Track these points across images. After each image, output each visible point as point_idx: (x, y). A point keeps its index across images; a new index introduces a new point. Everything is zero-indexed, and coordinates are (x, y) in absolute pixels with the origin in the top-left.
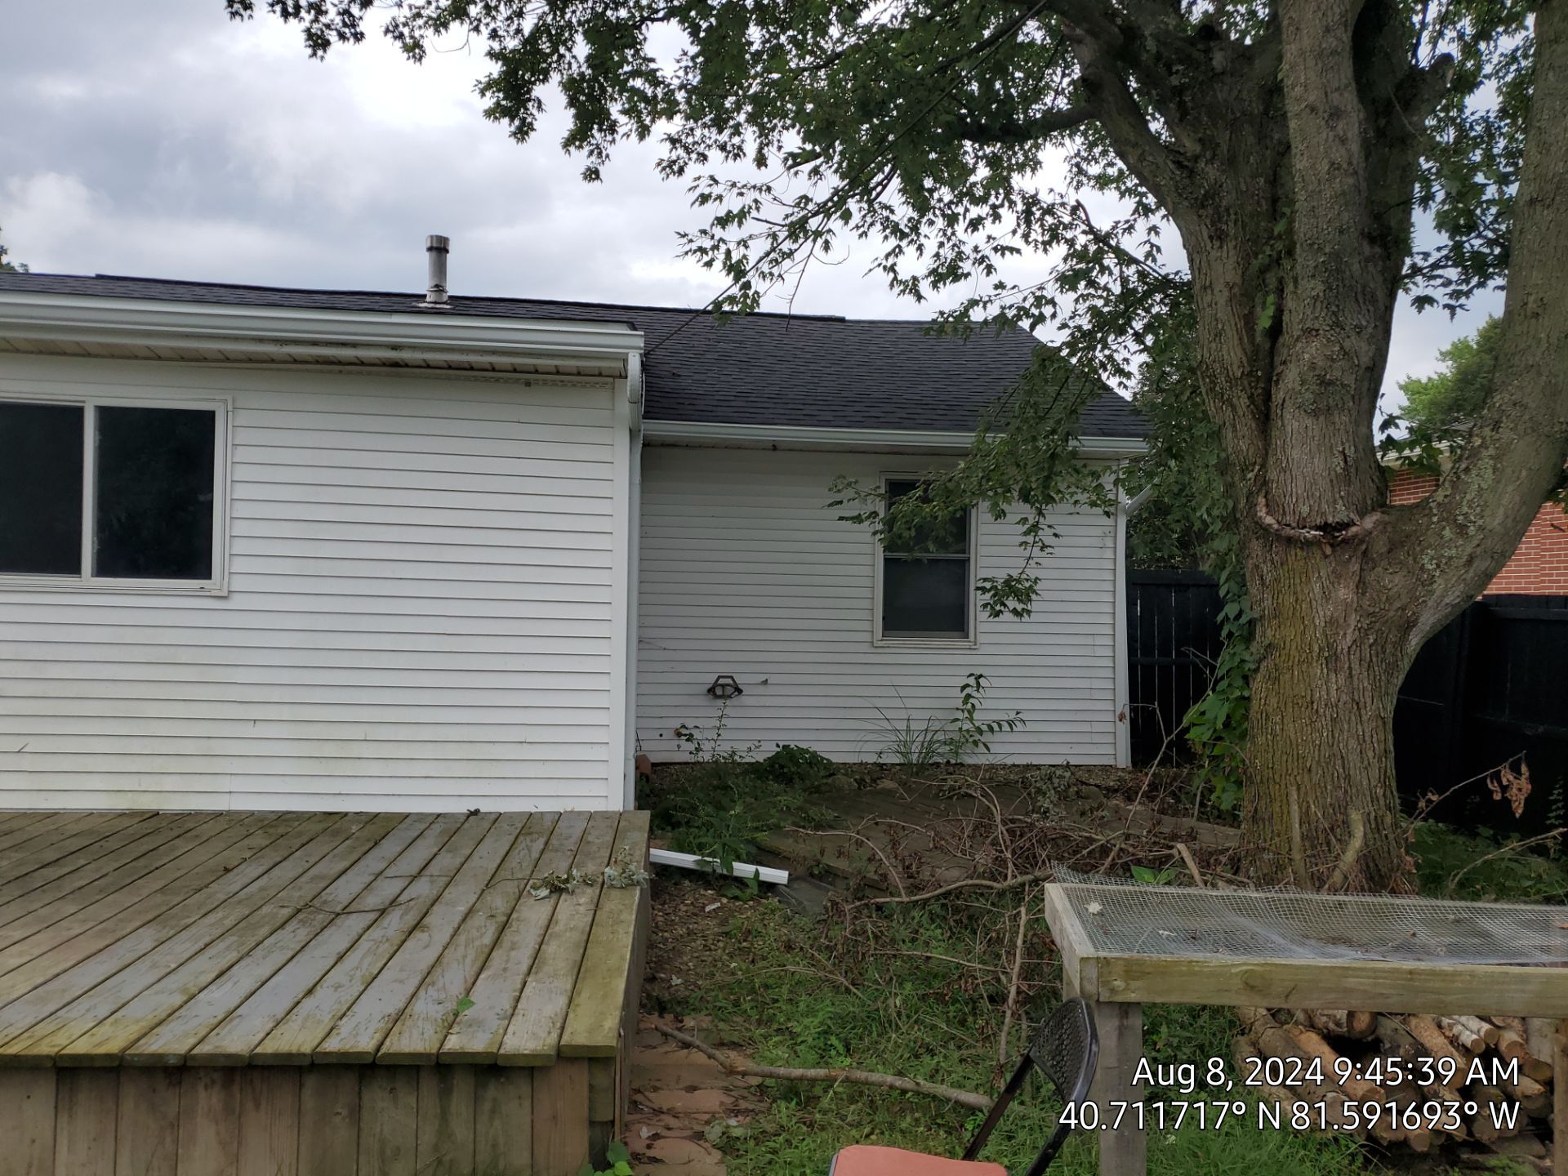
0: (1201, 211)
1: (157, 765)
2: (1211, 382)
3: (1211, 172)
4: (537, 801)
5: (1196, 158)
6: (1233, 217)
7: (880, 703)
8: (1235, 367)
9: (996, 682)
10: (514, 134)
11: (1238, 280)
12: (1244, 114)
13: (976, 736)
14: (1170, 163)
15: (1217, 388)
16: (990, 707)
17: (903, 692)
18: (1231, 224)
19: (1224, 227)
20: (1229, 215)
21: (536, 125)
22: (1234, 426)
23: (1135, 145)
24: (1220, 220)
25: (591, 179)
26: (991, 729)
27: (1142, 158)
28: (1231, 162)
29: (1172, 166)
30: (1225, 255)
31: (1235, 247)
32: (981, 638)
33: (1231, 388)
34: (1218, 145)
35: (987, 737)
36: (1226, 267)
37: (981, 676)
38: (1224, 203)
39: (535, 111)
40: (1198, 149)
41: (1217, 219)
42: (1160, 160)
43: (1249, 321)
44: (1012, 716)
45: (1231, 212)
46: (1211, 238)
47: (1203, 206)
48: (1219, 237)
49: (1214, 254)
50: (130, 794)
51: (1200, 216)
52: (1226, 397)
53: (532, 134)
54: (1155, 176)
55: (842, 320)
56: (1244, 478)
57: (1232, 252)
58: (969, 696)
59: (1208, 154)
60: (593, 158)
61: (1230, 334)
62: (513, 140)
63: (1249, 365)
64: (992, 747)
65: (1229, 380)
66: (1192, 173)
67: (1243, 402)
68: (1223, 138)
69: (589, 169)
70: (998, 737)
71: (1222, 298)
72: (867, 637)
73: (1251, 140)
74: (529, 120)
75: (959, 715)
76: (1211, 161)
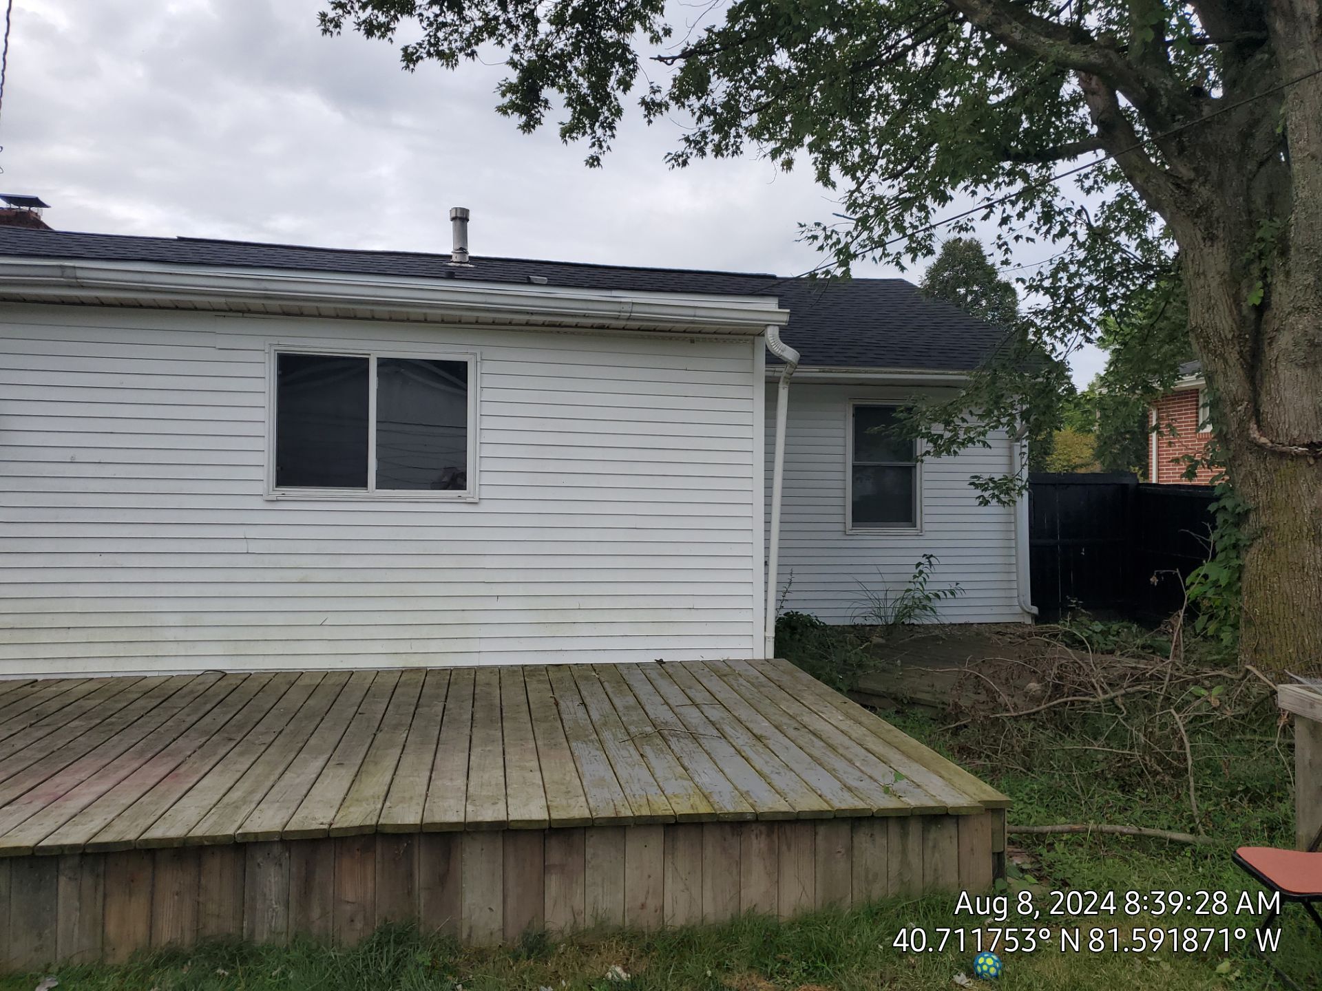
0: (1196, 220)
1: (424, 632)
2: (1205, 342)
3: (1204, 192)
4: (703, 653)
5: (1191, 181)
6: (1222, 225)
7: (860, 578)
8: (1227, 332)
9: (942, 561)
10: (521, 127)
11: (1227, 269)
12: (1229, 151)
13: (924, 603)
14: (1170, 185)
15: (1210, 346)
16: (938, 580)
17: (883, 570)
18: (1221, 230)
19: (1215, 232)
20: (1218, 223)
21: (543, 120)
22: (1225, 374)
23: (1142, 171)
24: (1211, 226)
25: (592, 165)
26: (938, 596)
27: (1147, 180)
28: (1220, 186)
29: (1172, 187)
30: (1215, 252)
31: (1224, 246)
32: (926, 527)
33: (1223, 346)
34: (1209, 173)
35: (936, 603)
36: (1216, 260)
37: (931, 556)
38: (1215, 215)
39: (542, 110)
40: (1192, 175)
41: (1209, 226)
42: (1161, 182)
43: (1237, 300)
44: (954, 586)
45: (1221, 221)
46: (1204, 239)
47: (1197, 216)
48: (1211, 238)
49: (1206, 250)
50: (404, 656)
51: (1195, 223)
52: (1218, 352)
53: (538, 127)
54: (1158, 193)
55: (773, 277)
56: (1234, 410)
57: (1221, 250)
58: (921, 572)
59: (1201, 179)
60: (596, 148)
61: (1221, 308)
62: (520, 131)
63: (1239, 330)
64: (938, 610)
65: (1221, 340)
66: (1188, 192)
67: (1233, 357)
68: (1214, 169)
69: (592, 157)
70: (944, 603)
71: (1215, 282)
72: (840, 527)
73: (1233, 170)
74: (538, 116)
75: (912, 586)
76: (1204, 184)
